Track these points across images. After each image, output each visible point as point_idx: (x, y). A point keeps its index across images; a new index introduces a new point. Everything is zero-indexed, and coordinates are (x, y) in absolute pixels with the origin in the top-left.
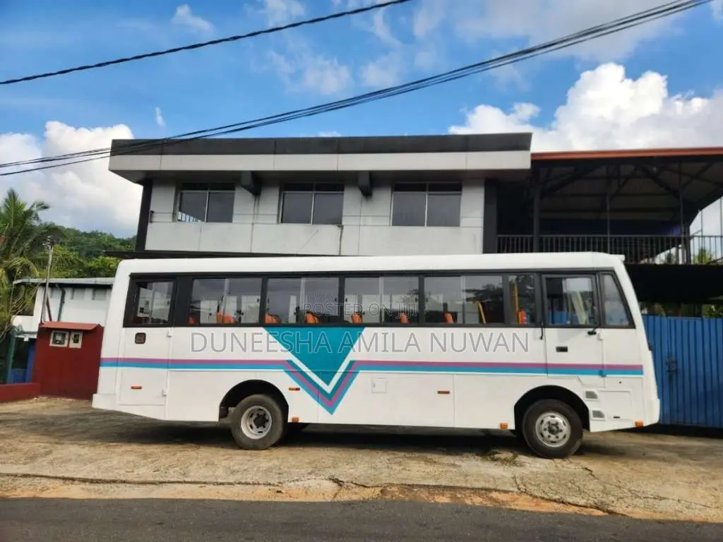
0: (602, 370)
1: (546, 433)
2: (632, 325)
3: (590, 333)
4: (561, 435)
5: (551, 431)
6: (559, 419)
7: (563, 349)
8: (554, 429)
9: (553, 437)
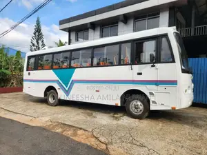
0: (157, 83)
1: (134, 108)
2: (174, 61)
3: (152, 66)
4: (139, 110)
5: (136, 108)
6: (139, 103)
7: (140, 74)
8: (136, 107)
9: (136, 110)
